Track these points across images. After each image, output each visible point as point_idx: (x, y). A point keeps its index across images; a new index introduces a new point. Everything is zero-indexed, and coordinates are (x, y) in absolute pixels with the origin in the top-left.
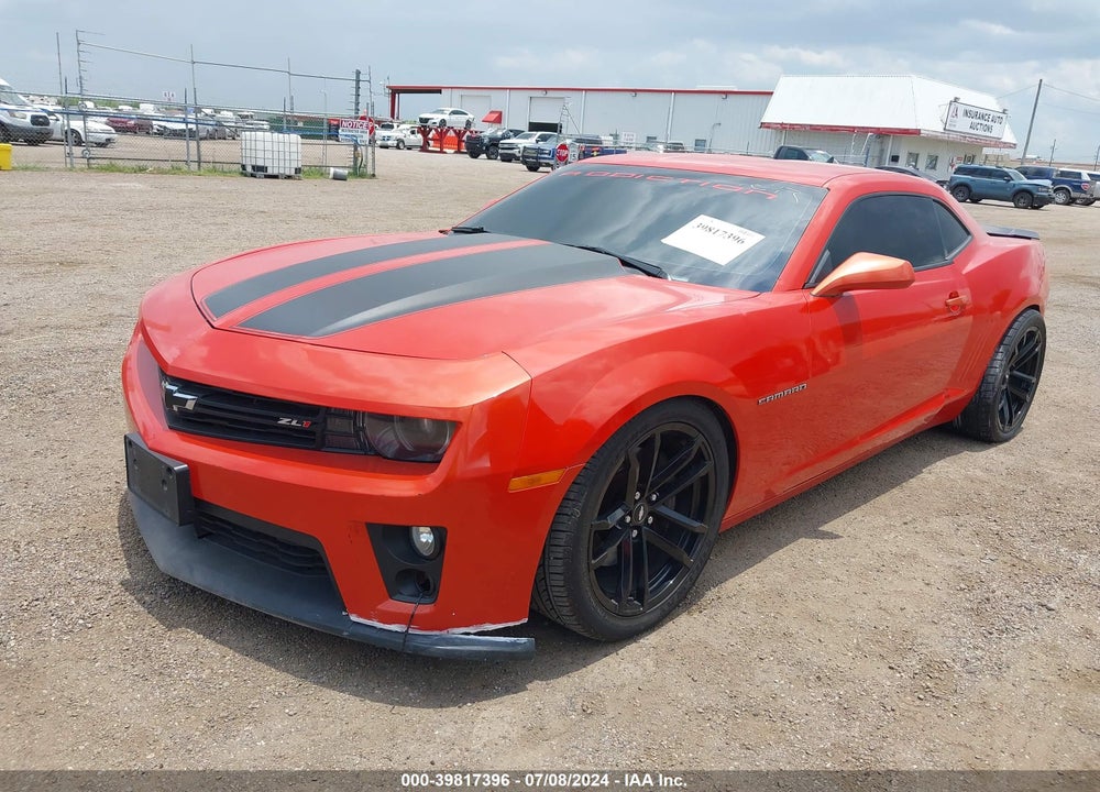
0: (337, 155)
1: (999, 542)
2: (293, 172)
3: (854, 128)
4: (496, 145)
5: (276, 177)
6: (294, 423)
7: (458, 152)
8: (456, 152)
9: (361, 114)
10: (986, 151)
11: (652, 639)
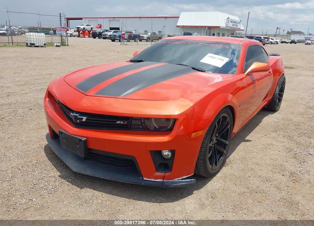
0: (56, 39)
1: (290, 138)
2: (43, 45)
3: (202, 26)
4: (101, 35)
5: (38, 47)
6: (122, 122)
7: (89, 37)
8: (88, 37)
9: (62, 27)
10: (237, 32)
11: (219, 175)
